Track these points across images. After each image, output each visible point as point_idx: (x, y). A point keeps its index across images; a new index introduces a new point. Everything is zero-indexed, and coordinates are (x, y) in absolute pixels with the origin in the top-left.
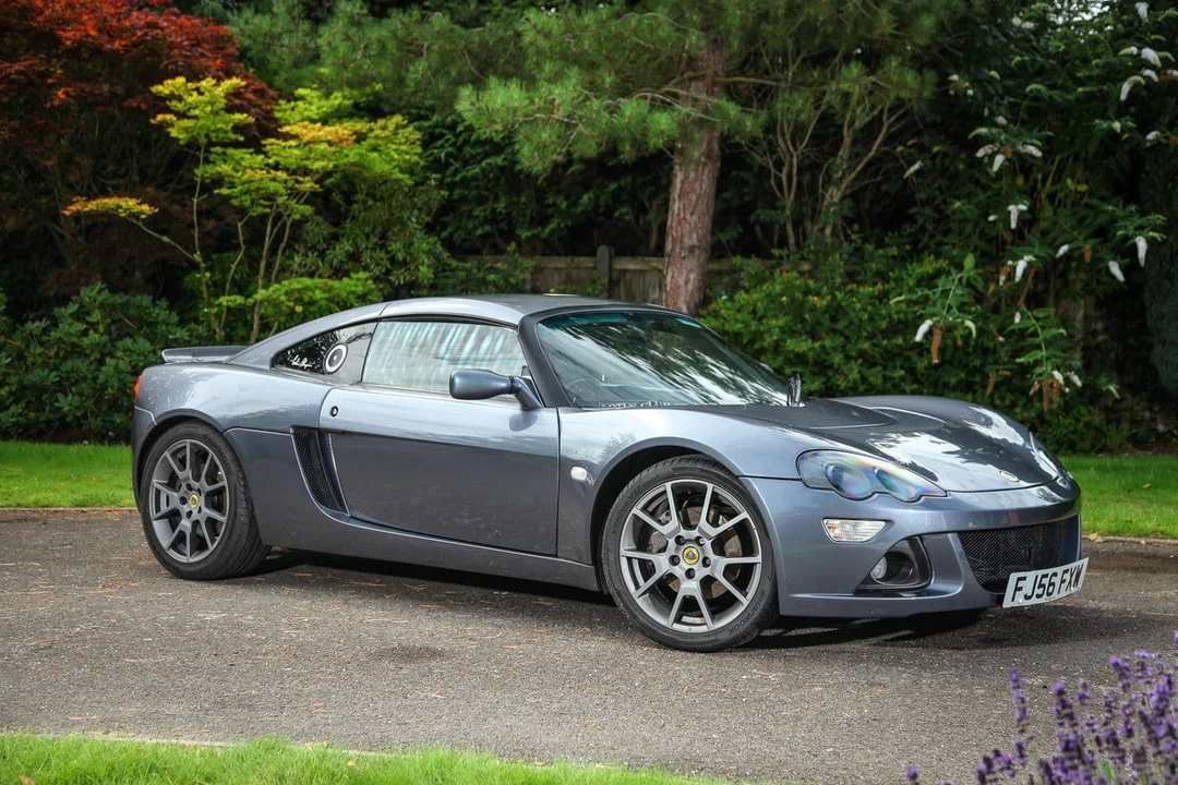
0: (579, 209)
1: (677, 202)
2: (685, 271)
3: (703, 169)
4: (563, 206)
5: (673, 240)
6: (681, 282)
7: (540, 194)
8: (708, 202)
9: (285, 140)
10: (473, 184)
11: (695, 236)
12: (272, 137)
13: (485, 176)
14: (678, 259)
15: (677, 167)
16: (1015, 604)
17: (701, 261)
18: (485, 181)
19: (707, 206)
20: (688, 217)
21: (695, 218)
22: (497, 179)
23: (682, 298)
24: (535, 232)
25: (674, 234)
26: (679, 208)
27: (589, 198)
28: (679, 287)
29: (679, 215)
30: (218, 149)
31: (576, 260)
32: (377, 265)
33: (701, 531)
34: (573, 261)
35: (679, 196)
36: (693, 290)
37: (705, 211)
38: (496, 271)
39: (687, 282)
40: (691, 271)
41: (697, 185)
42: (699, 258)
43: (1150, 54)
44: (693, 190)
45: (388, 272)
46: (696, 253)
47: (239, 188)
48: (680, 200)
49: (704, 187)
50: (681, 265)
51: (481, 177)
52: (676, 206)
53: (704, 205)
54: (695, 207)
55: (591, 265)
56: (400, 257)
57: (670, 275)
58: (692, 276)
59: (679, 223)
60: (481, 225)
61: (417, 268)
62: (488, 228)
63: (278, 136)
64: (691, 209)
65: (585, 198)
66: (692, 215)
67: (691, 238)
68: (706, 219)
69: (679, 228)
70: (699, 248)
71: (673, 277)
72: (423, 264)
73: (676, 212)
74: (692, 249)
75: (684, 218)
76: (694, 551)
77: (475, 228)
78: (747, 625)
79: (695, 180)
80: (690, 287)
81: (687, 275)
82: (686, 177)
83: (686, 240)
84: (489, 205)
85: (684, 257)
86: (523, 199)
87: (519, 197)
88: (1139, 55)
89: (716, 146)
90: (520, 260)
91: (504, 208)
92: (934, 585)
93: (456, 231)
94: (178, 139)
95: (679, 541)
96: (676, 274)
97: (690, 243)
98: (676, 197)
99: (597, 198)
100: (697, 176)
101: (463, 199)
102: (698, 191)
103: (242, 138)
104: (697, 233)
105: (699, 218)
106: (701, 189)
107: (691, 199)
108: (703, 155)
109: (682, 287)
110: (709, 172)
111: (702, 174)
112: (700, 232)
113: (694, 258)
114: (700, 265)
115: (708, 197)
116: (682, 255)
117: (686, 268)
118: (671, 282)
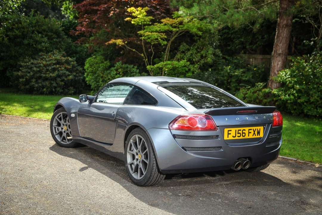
1: (276, 40)
2: (277, 61)
3: (284, 29)
5: (274, 52)
6: (276, 65)
8: (286, 40)
11: (281, 50)
12: (156, 22)
14: (275, 57)
15: (277, 29)
17: (283, 58)
20: (279, 44)
21: (281, 44)
25: (275, 49)
26: (276, 42)
29: (276, 43)
30: (147, 26)
36: (279, 67)
37: (285, 42)
38: (237, 59)
39: (278, 65)
40: (280, 61)
41: (282, 34)
42: (282, 57)
44: (281, 36)
45: (200, 60)
46: (281, 55)
47: (147, 37)
49: (285, 35)
50: (276, 59)
53: (284, 41)
58: (279, 63)
59: (276, 46)
61: (208, 59)
63: (159, 23)
64: (280, 42)
67: (279, 51)
68: (285, 45)
70: (282, 54)
71: (274, 63)
72: (209, 57)
74: (279, 54)
75: (278, 45)
80: (279, 66)
81: (278, 62)
82: (279, 32)
83: (278, 52)
84: (240, 39)
89: (289, 22)
90: (244, 56)
91: (244, 40)
94: (134, 24)
96: (274, 62)
97: (279, 52)
98: (276, 38)
100: (282, 31)
103: (150, 23)
104: (282, 49)
105: (283, 45)
106: (284, 35)
107: (280, 39)
108: (285, 25)
109: (276, 66)
110: (287, 30)
111: (284, 31)
112: (283, 49)
113: (280, 57)
114: (282, 59)
115: (286, 38)
116: (277, 56)
117: (278, 60)
118: (273, 65)
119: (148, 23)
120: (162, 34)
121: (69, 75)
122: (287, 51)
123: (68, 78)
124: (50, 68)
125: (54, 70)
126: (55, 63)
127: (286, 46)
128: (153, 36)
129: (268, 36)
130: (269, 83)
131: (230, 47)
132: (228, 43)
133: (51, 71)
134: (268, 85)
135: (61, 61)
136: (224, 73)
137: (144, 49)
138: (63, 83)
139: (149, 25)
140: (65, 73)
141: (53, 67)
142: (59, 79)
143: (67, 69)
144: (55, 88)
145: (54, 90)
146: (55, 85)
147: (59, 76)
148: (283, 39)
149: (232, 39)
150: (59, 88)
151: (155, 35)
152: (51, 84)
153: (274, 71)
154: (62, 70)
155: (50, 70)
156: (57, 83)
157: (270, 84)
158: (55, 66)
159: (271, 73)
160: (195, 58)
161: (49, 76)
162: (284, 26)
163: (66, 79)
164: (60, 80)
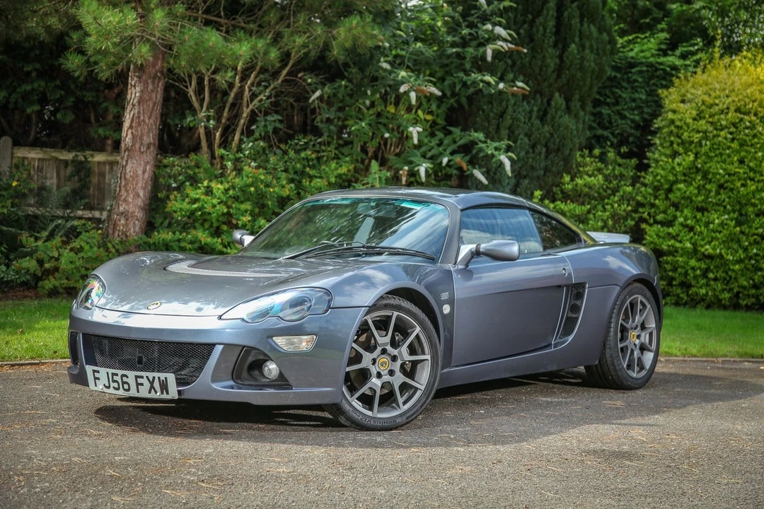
3: (158, 82)
5: (133, 138)
11: (151, 135)
15: (137, 79)
21: (151, 121)
25: (134, 132)
37: (158, 115)
43: (499, 30)
44: (150, 99)
48: (139, 105)
53: (158, 111)
54: (152, 112)
59: (139, 125)
66: (149, 119)
68: (158, 123)
73: (136, 115)
79: (151, 91)
82: (145, 88)
88: (492, 30)
100: (154, 88)
102: (154, 100)
104: (153, 133)
105: (154, 122)
108: (159, 71)
110: (162, 84)
148: (155, 108)
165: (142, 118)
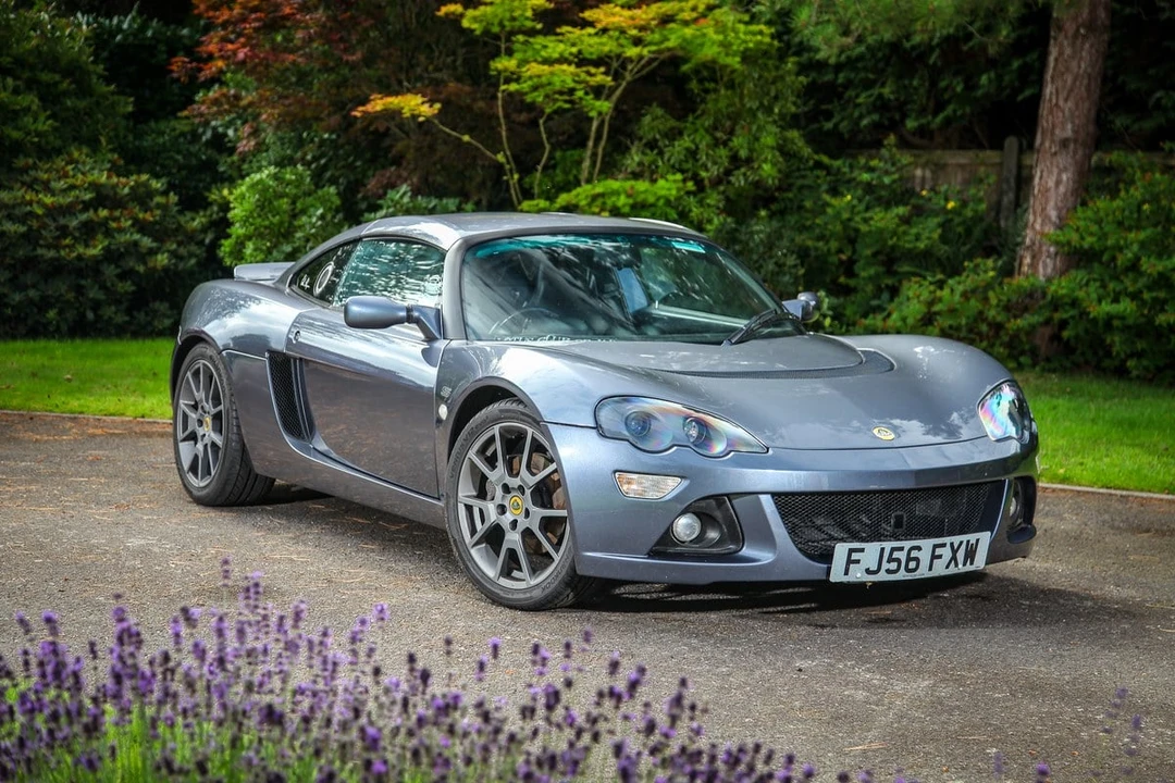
0: (980, 93)
1: (1049, 86)
2: (1055, 171)
3: (1083, 43)
4: (959, 89)
5: (1043, 133)
6: (1051, 184)
7: (935, 74)
8: (1089, 84)
9: (583, 27)
10: (860, 65)
11: (1069, 126)
12: (568, 24)
13: (873, 56)
14: (1048, 155)
15: (1052, 42)
16: (850, 578)
17: (1077, 157)
18: (873, 61)
19: (1088, 89)
20: (1061, 103)
21: (1070, 104)
22: (887, 60)
23: (1052, 204)
24: (924, 121)
25: (1045, 124)
26: (1051, 93)
27: (990, 80)
28: (1047, 190)
29: (1050, 100)
30: (521, 38)
31: (981, 154)
32: (715, 163)
33: (522, 480)
34: (977, 156)
35: (1052, 78)
36: (1065, 194)
37: (1085, 95)
38: (871, 170)
39: (1058, 183)
40: (1065, 169)
41: (1074, 64)
42: (1075, 152)
44: (1067, 69)
45: (728, 173)
46: (1072, 146)
47: (530, 83)
48: (1053, 82)
49: (1083, 66)
50: (1052, 163)
51: (868, 56)
52: (1048, 90)
53: (1083, 89)
54: (1071, 90)
55: (997, 160)
56: (743, 153)
57: (1038, 174)
58: (1064, 177)
59: (1051, 112)
60: (869, 113)
61: (760, 167)
62: (876, 117)
63: (574, 24)
64: (1065, 95)
65: (984, 79)
66: (1066, 100)
67: (1063, 129)
68: (1087, 105)
69: (1050, 117)
70: (1076, 141)
71: (1041, 178)
72: (765, 161)
73: (1048, 97)
74: (1064, 143)
75: (1057, 104)
76: (518, 500)
77: (861, 117)
78: (557, 583)
79: (1072, 57)
80: (1062, 189)
81: (1059, 174)
82: (1061, 53)
83: (1057, 131)
84: (876, 91)
85: (1055, 154)
86: (915, 83)
87: (912, 78)
89: (1102, 14)
90: (898, 156)
91: (892, 92)
92: (746, 551)
93: (842, 120)
94: (472, 31)
95: (506, 489)
96: (1045, 174)
97: (1063, 135)
98: (1049, 79)
99: (1000, 77)
100: (1074, 52)
101: (848, 84)
102: (1076, 70)
103: (539, 26)
104: (1073, 122)
105: (1077, 105)
106: (1080, 67)
107: (1066, 81)
108: (1083, 25)
109: (1053, 189)
110: (1091, 46)
111: (1082, 49)
112: (1077, 122)
113: (1068, 153)
114: (1076, 163)
115: (1089, 75)
116: (1053, 150)
117: (1058, 167)
118: (1040, 184)
119: (529, 24)
120: (593, 70)
121: (152, 252)
122: (1091, 128)
123: (151, 264)
124: (74, 223)
125: (89, 231)
126: (91, 200)
127: (1089, 110)
128: (556, 80)
129: (992, 75)
130: (1022, 258)
131: (834, 120)
132: (824, 107)
133: (77, 234)
134: (1020, 265)
135: (112, 193)
136: (826, 224)
137: (504, 133)
138: (127, 287)
139: (532, 33)
140: (136, 244)
141: (84, 217)
142: (113, 267)
143: (142, 227)
144: (96, 306)
145: (90, 315)
146: (94, 293)
147: (110, 256)
148: (1078, 83)
149: (840, 89)
150: (113, 308)
151: (566, 74)
152: (80, 290)
153: (1044, 209)
154: (121, 230)
155: (74, 228)
156: (103, 287)
157: (1027, 260)
158: (91, 214)
159: (1031, 218)
160: (709, 165)
161: (74, 255)
162: (1082, 31)
163: (141, 269)
164: (119, 271)
165: (1054, 101)
